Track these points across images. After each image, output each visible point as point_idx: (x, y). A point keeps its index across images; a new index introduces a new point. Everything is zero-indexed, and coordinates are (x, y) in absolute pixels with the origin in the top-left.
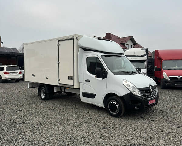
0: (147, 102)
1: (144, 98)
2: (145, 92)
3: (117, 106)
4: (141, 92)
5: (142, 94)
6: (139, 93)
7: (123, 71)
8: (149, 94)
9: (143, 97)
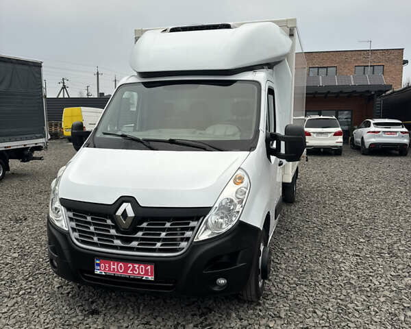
1: (83, 242)
4: (71, 214)
5: (73, 224)
7: (125, 136)
8: (113, 232)
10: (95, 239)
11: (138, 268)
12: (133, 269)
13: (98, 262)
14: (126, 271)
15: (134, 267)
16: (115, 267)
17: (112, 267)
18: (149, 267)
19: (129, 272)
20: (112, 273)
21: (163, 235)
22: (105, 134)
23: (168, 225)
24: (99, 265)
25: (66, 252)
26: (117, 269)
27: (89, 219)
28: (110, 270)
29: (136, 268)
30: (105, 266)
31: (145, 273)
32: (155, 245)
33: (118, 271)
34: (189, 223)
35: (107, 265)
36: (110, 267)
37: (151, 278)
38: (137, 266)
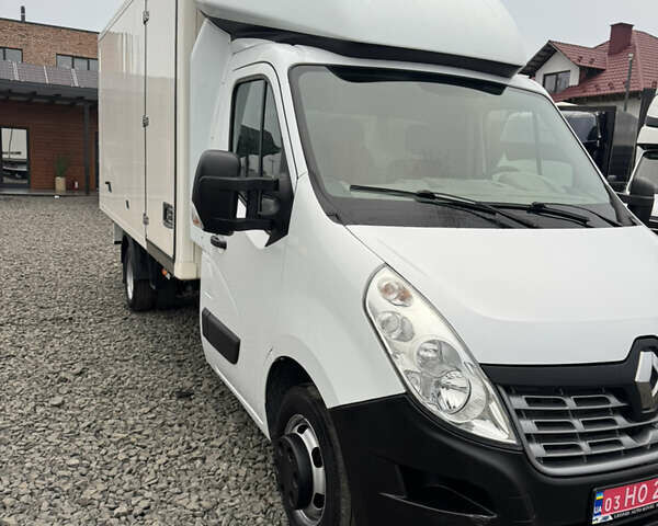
0: (583, 495)
1: (547, 461)
3: (319, 474)
4: (519, 402)
5: (528, 426)
6: (495, 408)
7: (431, 196)
8: (621, 422)
9: (537, 449)
10: (585, 447)
13: (599, 497)
16: (633, 496)
17: (628, 497)
19: (654, 497)
20: (625, 512)
22: (354, 188)
24: (600, 503)
26: (635, 499)
27: (570, 404)
28: (622, 507)
30: (614, 500)
33: (637, 502)
35: (618, 497)
36: (622, 500)
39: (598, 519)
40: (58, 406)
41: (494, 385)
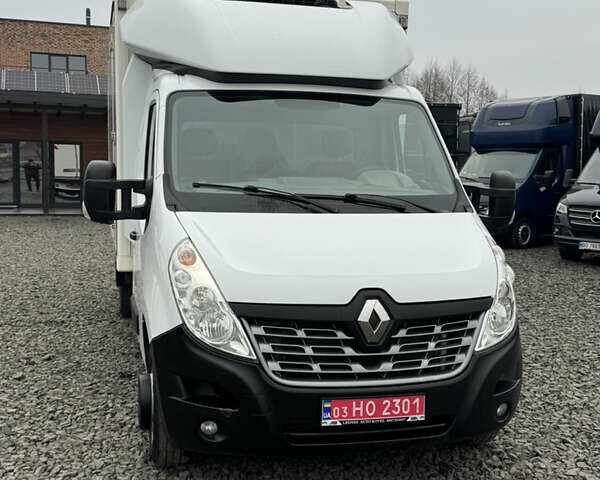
1: (282, 375)
2: (301, 334)
4: (260, 331)
5: (267, 348)
7: (254, 189)
8: (349, 351)
9: (273, 366)
10: (316, 368)
11: (400, 404)
12: (393, 407)
13: (327, 405)
14: (379, 412)
15: (393, 404)
16: (361, 409)
17: (355, 409)
18: (417, 400)
19: (384, 413)
20: (354, 421)
21: (432, 346)
22: (194, 185)
23: (438, 329)
24: (328, 410)
25: (261, 399)
26: (363, 411)
28: (349, 416)
29: (397, 406)
30: (341, 411)
31: (410, 410)
32: (419, 363)
33: (365, 415)
34: (466, 324)
35: (346, 408)
36: (350, 410)
37: (420, 417)
38: (398, 401)
39: (326, 423)
40: (19, 379)
41: (239, 317)
